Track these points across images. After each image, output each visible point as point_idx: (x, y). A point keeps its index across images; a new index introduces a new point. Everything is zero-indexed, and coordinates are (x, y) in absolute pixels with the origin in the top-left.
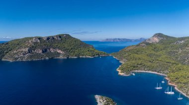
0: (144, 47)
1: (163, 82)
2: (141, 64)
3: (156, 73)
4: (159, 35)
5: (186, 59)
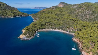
0: (53, 9)
2: (49, 22)
3: (62, 31)
4: (63, 3)
5: (84, 16)
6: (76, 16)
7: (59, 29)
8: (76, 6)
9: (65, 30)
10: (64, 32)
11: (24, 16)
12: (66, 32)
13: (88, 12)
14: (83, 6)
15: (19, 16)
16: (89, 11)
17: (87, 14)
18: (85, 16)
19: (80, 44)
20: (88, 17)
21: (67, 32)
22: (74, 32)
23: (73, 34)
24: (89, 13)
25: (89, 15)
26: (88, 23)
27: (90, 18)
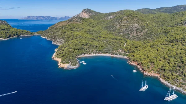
1: (135, 71)
2: (86, 45)
3: (110, 55)
4: (88, 11)
5: (129, 33)
6: (119, 33)
7: (105, 53)
8: (112, 17)
9: (113, 54)
10: (113, 56)
11: (25, 35)
12: (115, 56)
13: (134, 27)
14: (125, 17)
15: (16, 37)
16: (136, 26)
17: (134, 31)
18: (131, 32)
19: (139, 66)
20: (135, 35)
21: (118, 56)
22: (127, 55)
23: (126, 57)
24: (135, 29)
25: (136, 31)
26: (139, 43)
27: (138, 35)
